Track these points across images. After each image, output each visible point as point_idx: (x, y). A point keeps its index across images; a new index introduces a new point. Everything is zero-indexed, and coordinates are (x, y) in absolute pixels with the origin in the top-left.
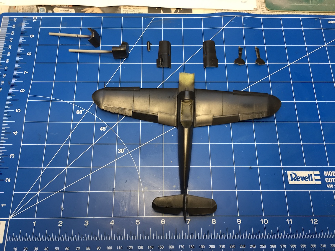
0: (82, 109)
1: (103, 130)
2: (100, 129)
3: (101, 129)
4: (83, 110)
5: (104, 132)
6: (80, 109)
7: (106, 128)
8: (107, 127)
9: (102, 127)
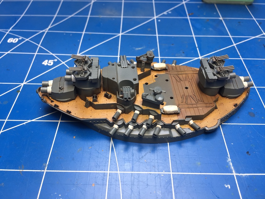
0: (18, 38)
1: (49, 65)
2: (43, 63)
3: (45, 63)
4: (20, 39)
5: (48, 67)
6: (14, 37)
7: (54, 62)
8: (56, 60)
9: (46, 61)
